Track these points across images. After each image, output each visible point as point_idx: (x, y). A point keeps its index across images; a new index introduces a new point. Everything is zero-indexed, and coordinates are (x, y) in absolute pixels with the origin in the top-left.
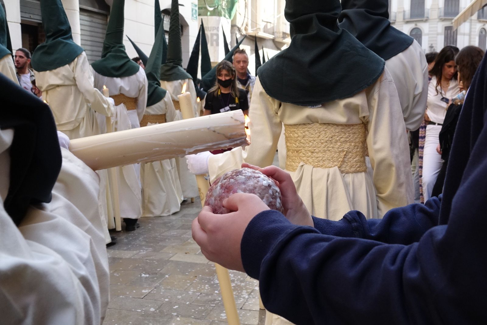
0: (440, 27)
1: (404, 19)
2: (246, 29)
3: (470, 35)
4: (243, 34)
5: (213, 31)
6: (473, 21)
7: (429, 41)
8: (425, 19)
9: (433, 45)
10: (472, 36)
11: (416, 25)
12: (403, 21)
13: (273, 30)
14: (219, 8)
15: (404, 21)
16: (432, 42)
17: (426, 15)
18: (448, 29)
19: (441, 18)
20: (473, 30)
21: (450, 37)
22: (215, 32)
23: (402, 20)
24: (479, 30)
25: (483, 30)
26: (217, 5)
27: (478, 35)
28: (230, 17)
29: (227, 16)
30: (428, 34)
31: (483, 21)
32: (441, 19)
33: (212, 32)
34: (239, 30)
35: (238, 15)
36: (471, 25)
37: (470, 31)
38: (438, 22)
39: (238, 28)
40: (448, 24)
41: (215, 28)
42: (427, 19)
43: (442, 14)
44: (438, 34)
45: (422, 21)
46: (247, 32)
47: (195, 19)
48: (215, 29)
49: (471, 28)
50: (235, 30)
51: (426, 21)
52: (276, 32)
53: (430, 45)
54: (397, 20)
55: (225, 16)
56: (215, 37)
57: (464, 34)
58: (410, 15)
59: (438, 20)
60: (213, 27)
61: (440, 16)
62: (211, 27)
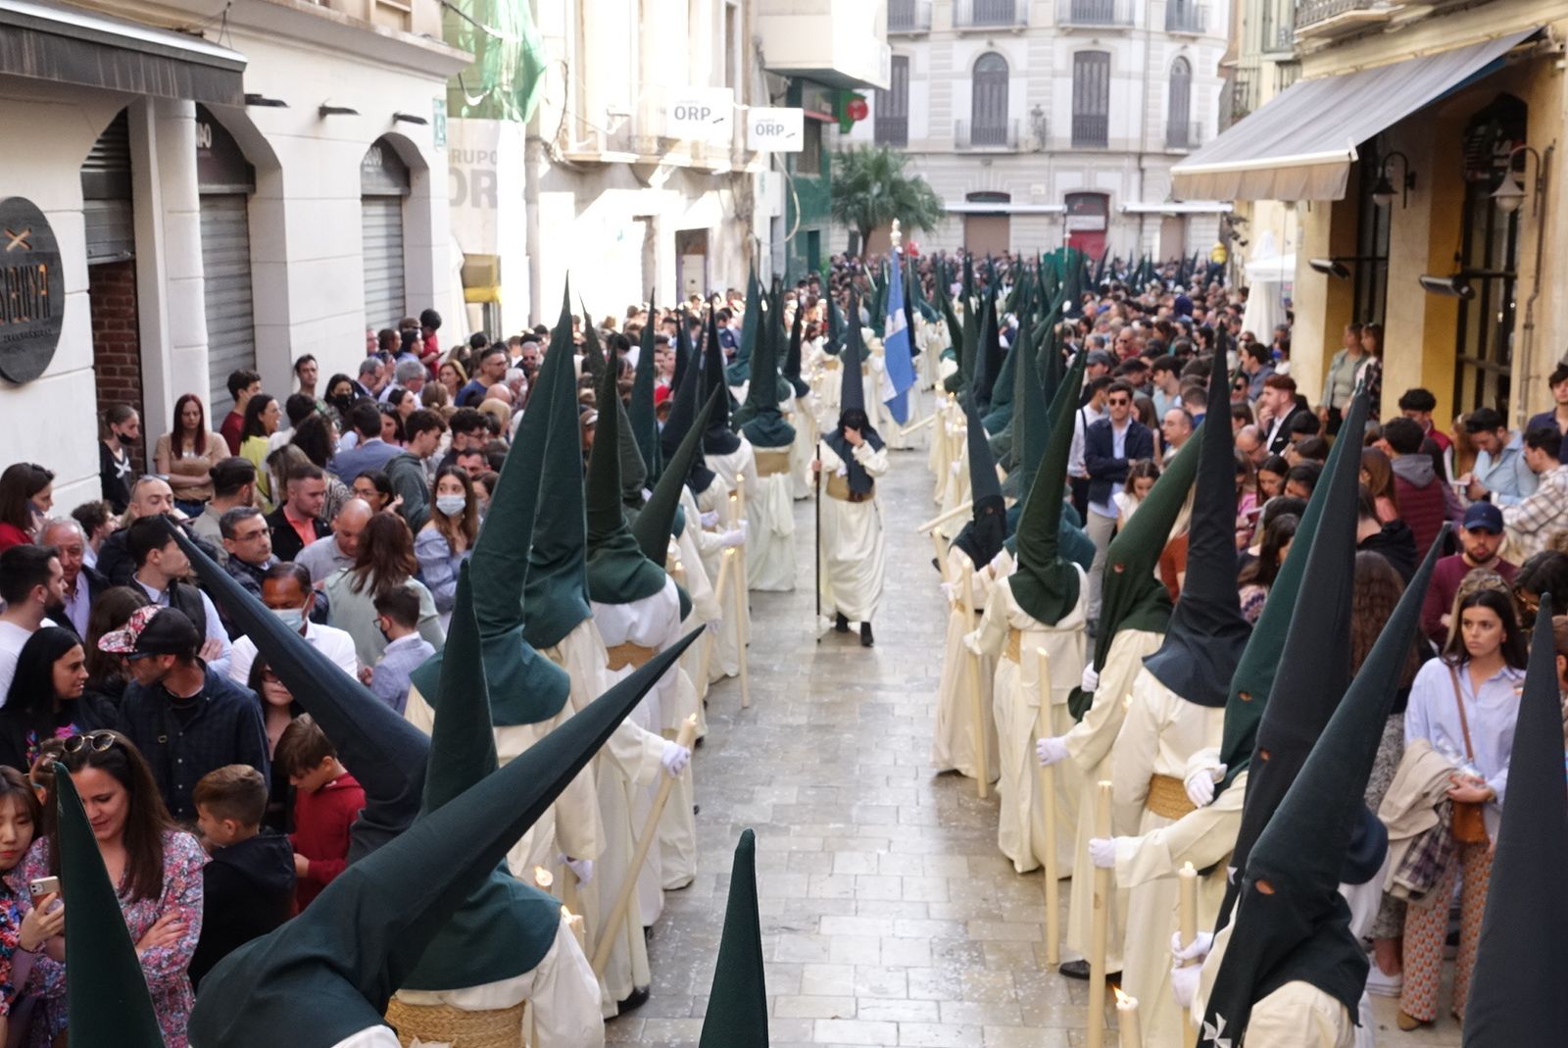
0: (1062, 53)
1: (955, 25)
2: (564, 145)
3: (1145, 78)
4: (556, 160)
5: (479, 162)
6: (1153, 36)
7: (1030, 94)
8: (1017, 27)
9: (1042, 108)
10: (1151, 82)
11: (991, 44)
12: (951, 32)
13: (630, 130)
14: (496, 96)
15: (956, 32)
16: (1038, 99)
17: (1019, 16)
18: (1081, 57)
19: (1062, 25)
20: (1152, 62)
21: (1091, 82)
22: (485, 165)
23: (948, 27)
24: (1171, 62)
25: (1183, 62)
26: (490, 86)
27: (1168, 77)
28: (523, 115)
29: (516, 115)
30: (1027, 74)
31: (1182, 37)
32: (1063, 29)
33: (476, 166)
34: (548, 149)
35: (543, 104)
36: (1148, 48)
37: (1147, 67)
38: (1055, 37)
39: (545, 144)
40: (1083, 43)
41: (485, 153)
42: (1024, 27)
43: (1067, 15)
44: (1054, 74)
45: (1008, 32)
46: (567, 152)
47: (442, 142)
48: (485, 157)
49: (1147, 57)
50: (535, 151)
51: (1021, 33)
52: (637, 136)
53: (1033, 107)
54: (935, 28)
55: (511, 117)
56: (485, 182)
57: (1129, 76)
58: (971, 13)
59: (1053, 32)
60: (479, 152)
61: (1060, 21)
62: (472, 153)
